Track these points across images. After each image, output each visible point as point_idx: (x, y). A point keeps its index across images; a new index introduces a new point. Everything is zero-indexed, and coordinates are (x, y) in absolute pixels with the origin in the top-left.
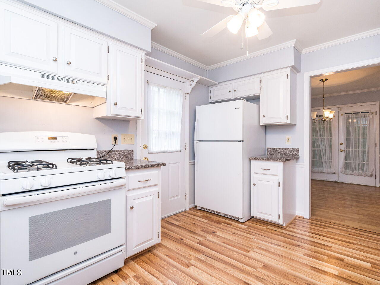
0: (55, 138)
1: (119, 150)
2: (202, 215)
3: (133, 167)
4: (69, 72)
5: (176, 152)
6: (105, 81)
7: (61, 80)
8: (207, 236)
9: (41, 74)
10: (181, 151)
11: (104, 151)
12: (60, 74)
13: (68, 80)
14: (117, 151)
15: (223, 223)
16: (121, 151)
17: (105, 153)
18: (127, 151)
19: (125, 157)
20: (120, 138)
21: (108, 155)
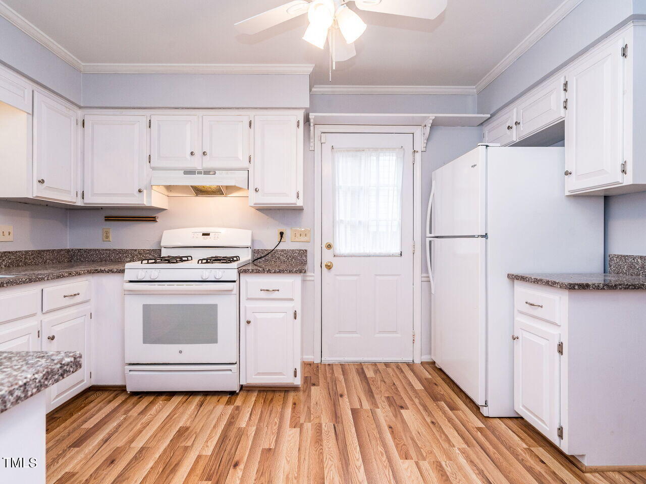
0: (208, 234)
1: (285, 250)
2: (430, 377)
3: (250, 271)
4: (208, 163)
5: (393, 256)
6: (245, 164)
7: (200, 173)
8: (380, 406)
9: (183, 171)
10: (401, 255)
11: (266, 250)
12: (199, 168)
13: (207, 172)
14: (282, 251)
15: (446, 402)
16: (288, 251)
17: (267, 252)
18: (297, 251)
19: (295, 260)
20: (288, 234)
21: (270, 255)
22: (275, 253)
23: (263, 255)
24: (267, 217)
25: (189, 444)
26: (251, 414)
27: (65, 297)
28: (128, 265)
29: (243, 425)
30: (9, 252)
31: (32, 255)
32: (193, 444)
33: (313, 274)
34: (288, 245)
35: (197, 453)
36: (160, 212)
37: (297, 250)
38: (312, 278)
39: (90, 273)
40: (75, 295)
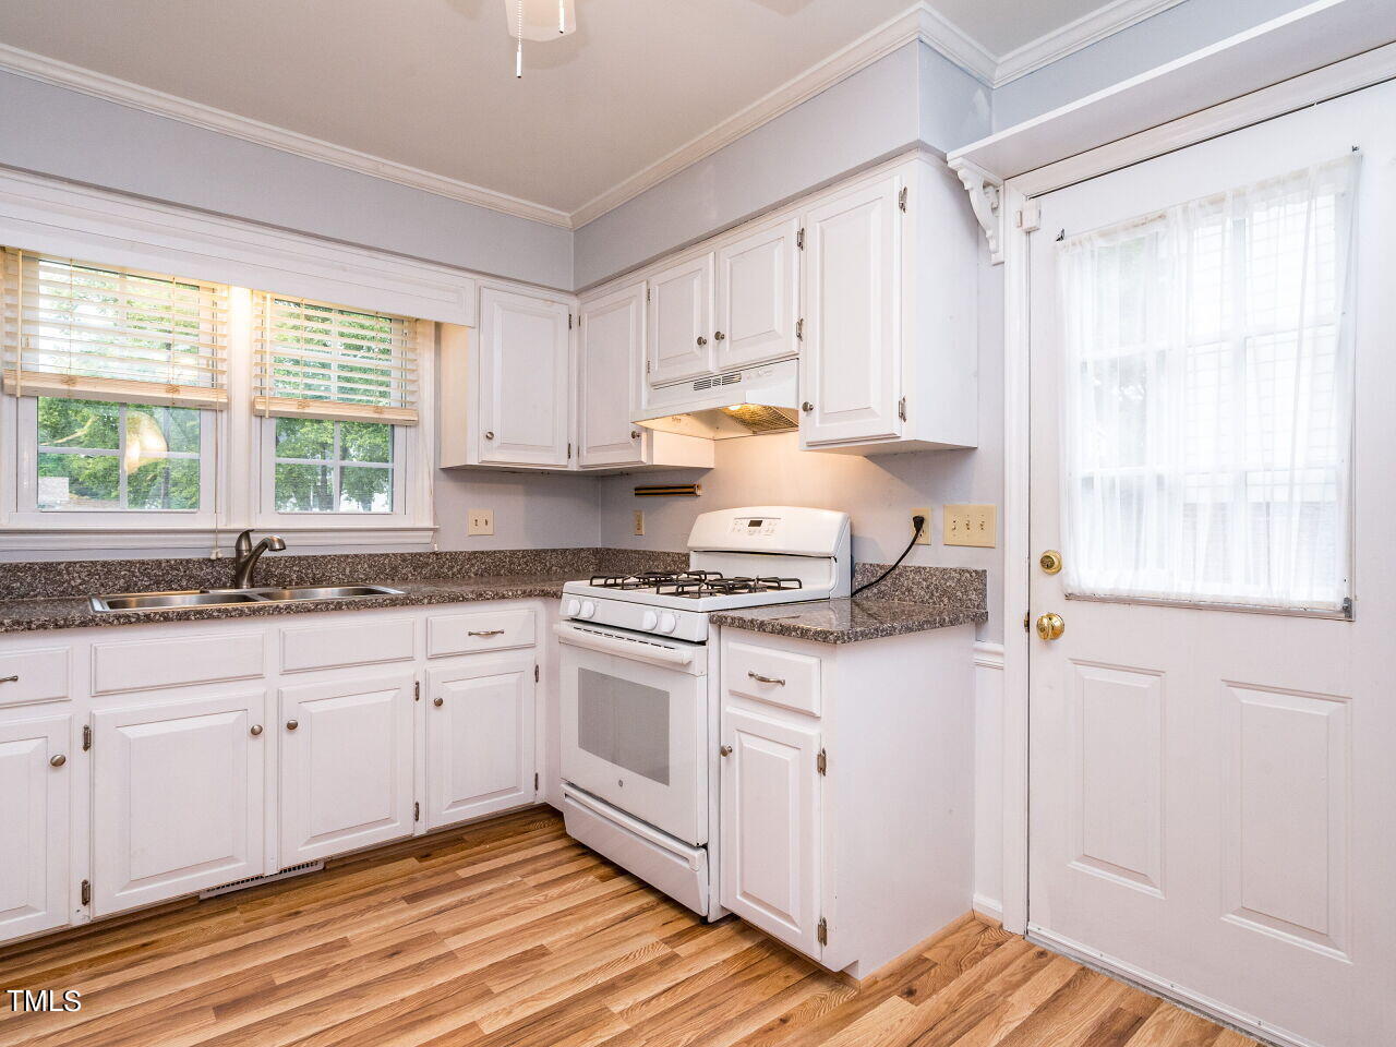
0: (760, 524)
1: (924, 568)
4: (729, 356)
6: (792, 344)
7: (717, 383)
9: (693, 383)
12: (714, 371)
13: (727, 379)
14: (918, 570)
16: (932, 572)
17: (881, 573)
18: (953, 574)
19: (949, 598)
20: (936, 521)
21: (889, 581)
22: (900, 574)
23: (873, 580)
24: (889, 476)
25: (496, 990)
26: (665, 991)
27: (470, 634)
28: (569, 585)
29: (616, 1009)
30: (482, 553)
31: (523, 557)
32: (499, 994)
33: (998, 647)
34: (934, 555)
35: (477, 1017)
36: (702, 476)
37: (955, 571)
38: (997, 661)
39: (530, 596)
40: (493, 633)
